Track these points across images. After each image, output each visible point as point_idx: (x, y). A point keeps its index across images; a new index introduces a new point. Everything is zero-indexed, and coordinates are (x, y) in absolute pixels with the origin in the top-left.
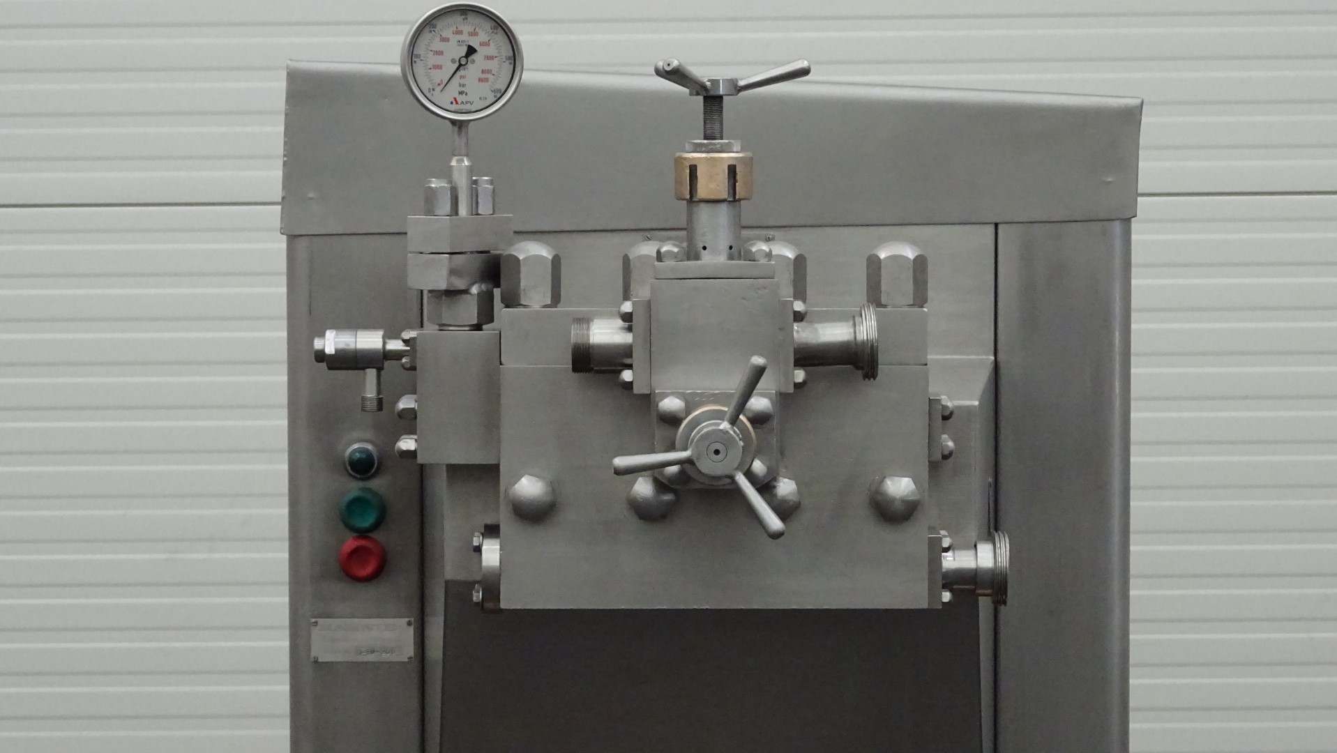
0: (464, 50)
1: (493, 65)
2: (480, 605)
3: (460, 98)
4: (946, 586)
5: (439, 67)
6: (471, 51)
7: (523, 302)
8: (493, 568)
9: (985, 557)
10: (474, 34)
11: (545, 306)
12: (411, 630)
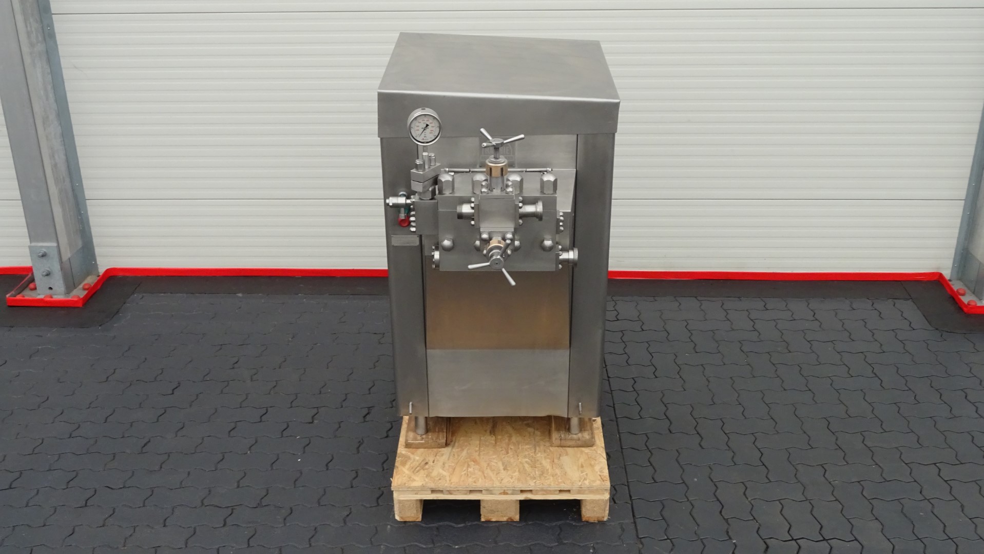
0: (425, 126)
1: (434, 129)
2: (434, 269)
3: (424, 138)
4: (560, 264)
5: (418, 130)
6: (427, 125)
7: (444, 193)
8: (437, 259)
9: (571, 255)
10: (428, 121)
11: (451, 193)
12: (418, 238)
